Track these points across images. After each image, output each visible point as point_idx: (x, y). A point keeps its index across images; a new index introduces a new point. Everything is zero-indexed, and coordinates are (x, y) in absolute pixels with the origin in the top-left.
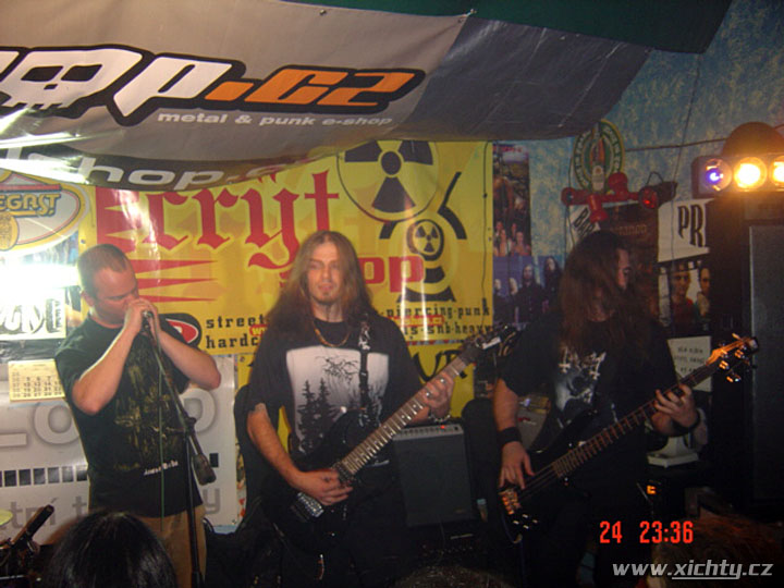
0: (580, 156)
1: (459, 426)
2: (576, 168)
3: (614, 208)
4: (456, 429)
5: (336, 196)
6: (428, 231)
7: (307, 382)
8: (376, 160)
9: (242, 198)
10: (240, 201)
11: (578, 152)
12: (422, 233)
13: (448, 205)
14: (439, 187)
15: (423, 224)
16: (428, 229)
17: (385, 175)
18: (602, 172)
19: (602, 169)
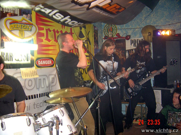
5: (73, 33)
10: (59, 32)
14: (87, 33)
19: (111, 32)
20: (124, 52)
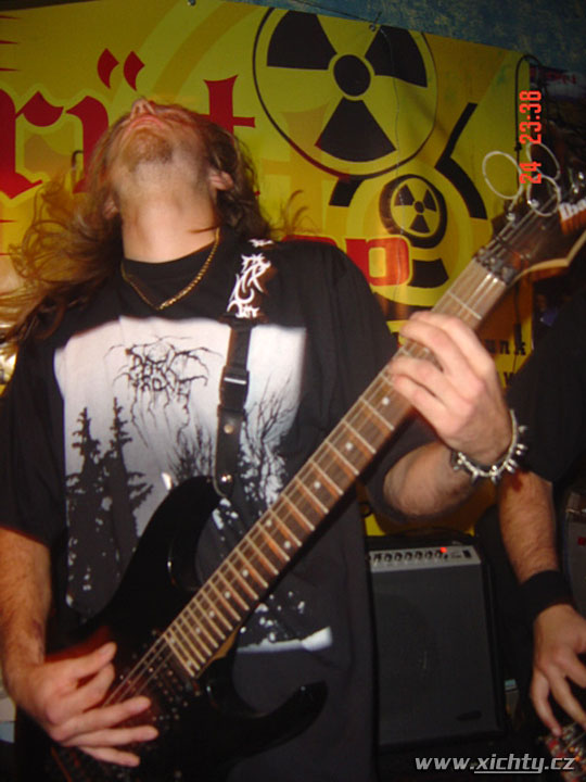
1: (471, 549)
4: (467, 554)
5: (250, 122)
6: (419, 196)
7: (84, 414)
8: (326, 68)
9: (69, 112)
10: (65, 118)
12: (407, 197)
13: (454, 157)
14: (437, 124)
15: (410, 183)
16: (418, 191)
17: (340, 94)
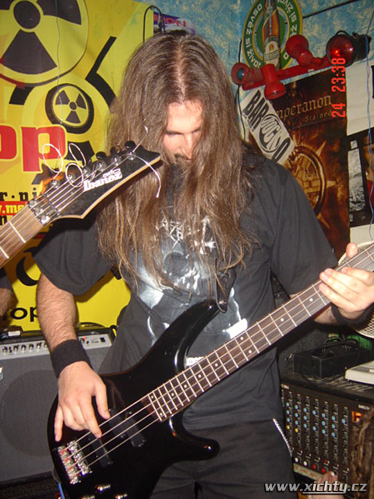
0: (250, 36)
1: (106, 337)
2: (246, 50)
3: (291, 84)
6: (73, 99)
8: (8, 8)
11: (249, 32)
12: (64, 99)
13: (99, 72)
14: (87, 50)
15: (67, 89)
16: (72, 95)
17: (18, 28)
18: (276, 48)
19: (275, 44)
20: (336, 148)
